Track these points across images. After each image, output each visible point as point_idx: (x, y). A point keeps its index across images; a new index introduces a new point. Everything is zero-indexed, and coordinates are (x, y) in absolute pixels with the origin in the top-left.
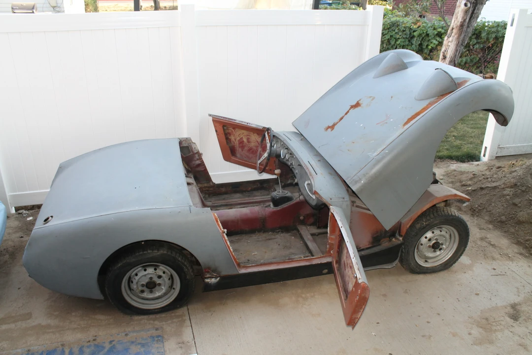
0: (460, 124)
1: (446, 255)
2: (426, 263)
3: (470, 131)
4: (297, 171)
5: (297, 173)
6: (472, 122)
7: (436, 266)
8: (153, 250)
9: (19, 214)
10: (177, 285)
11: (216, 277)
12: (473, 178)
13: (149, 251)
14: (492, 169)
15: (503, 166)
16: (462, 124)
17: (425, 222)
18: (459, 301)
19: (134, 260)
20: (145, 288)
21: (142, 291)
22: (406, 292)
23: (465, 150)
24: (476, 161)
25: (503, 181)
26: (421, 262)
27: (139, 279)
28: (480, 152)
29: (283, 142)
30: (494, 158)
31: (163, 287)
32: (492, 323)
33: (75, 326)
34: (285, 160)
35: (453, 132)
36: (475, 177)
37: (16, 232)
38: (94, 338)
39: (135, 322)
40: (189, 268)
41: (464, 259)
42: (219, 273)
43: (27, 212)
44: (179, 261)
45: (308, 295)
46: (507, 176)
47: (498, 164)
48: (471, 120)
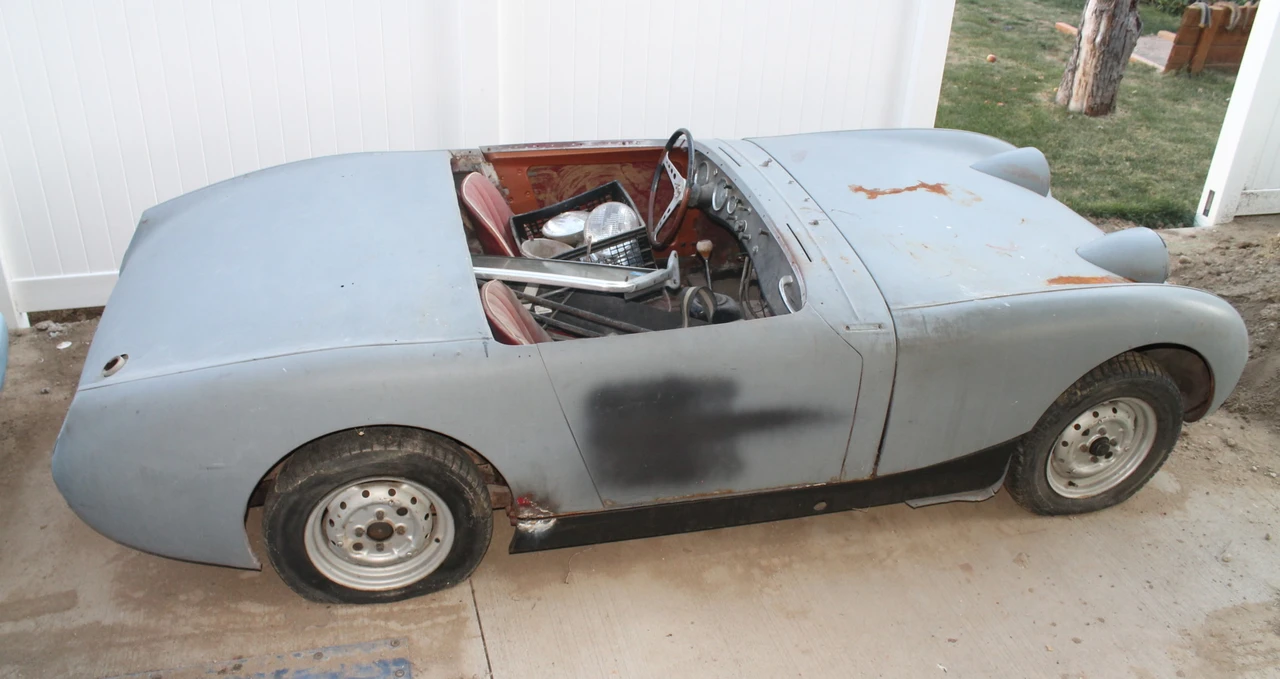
0: (1144, 128)
1: (1120, 469)
2: (1072, 489)
3: (1170, 149)
4: (755, 248)
5: (755, 253)
6: (1173, 125)
7: (1094, 497)
8: (386, 445)
9: (41, 330)
10: (445, 533)
11: (547, 519)
12: (1181, 269)
13: (377, 448)
14: (1227, 248)
15: (1255, 242)
16: (1148, 128)
17: (1081, 390)
18: (1151, 587)
19: (337, 469)
20: (364, 539)
21: (358, 547)
22: (1019, 560)
23: (1158, 197)
24: (1185, 226)
25: (1261, 282)
26: (1059, 487)
27: (348, 518)
28: (1195, 204)
29: (719, 169)
30: (1231, 219)
31: (410, 537)
32: (1234, 648)
33: (188, 630)
34: (723, 216)
35: (1126, 148)
36: (1185, 268)
37: (32, 378)
38: (237, 662)
39: (340, 623)
40: (479, 490)
41: (1163, 480)
42: (553, 508)
43: (59, 326)
44: (452, 472)
45: (775, 561)
46: (1271, 270)
47: (1243, 237)
48: (1170, 120)
